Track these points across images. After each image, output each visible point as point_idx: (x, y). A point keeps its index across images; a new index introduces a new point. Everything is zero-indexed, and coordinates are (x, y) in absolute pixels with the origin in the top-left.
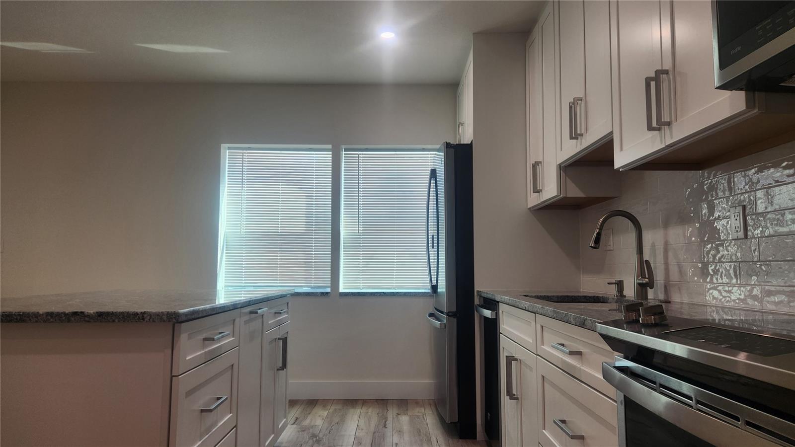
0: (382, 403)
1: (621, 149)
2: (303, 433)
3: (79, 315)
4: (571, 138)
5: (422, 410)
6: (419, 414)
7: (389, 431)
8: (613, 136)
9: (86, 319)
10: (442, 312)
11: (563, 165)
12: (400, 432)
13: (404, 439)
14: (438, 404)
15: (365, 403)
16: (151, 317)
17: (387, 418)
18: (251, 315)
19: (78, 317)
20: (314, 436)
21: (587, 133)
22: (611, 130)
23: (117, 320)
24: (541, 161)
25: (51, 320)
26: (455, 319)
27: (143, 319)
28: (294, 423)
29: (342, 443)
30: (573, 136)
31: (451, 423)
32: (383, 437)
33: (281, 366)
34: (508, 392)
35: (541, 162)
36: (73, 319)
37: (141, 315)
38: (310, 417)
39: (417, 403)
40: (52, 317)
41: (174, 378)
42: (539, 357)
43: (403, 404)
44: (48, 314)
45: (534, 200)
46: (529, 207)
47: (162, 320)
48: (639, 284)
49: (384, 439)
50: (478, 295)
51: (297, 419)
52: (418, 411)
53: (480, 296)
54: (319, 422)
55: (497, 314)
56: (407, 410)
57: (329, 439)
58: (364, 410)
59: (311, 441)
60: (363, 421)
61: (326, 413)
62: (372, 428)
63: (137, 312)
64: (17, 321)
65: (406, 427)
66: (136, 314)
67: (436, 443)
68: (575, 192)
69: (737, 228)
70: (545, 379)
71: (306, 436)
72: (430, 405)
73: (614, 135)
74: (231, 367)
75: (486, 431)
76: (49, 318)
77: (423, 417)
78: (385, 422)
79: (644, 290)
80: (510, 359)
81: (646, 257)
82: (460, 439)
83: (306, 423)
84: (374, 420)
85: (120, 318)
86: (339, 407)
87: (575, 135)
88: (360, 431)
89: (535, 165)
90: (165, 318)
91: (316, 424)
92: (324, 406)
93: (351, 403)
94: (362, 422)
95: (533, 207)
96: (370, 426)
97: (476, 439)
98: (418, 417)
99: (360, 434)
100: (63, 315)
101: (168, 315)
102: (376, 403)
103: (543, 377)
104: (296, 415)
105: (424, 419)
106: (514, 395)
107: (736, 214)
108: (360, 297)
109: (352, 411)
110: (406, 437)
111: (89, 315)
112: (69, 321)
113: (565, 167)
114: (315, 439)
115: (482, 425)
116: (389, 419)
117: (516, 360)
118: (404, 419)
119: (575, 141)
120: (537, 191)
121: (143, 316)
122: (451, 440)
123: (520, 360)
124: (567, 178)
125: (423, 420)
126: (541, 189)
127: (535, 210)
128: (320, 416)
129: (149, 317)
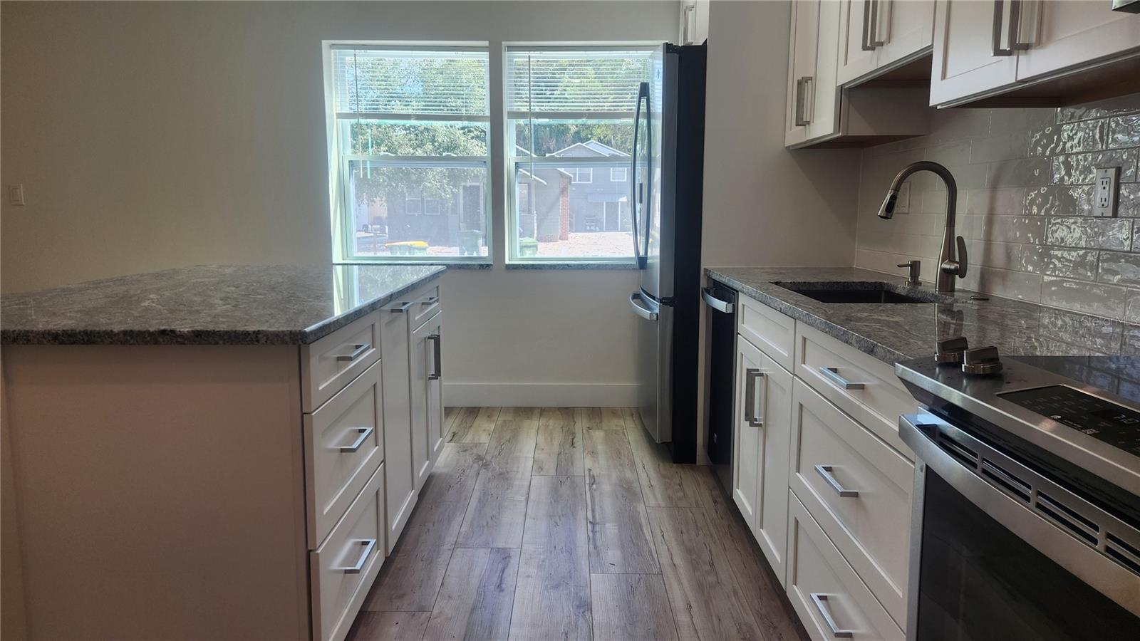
0: (567, 412)
1: (944, 76)
2: (464, 453)
3: (168, 334)
4: (865, 48)
5: (622, 422)
6: (619, 428)
7: (578, 452)
8: (932, 51)
9: (179, 340)
10: (653, 298)
11: (846, 87)
12: (593, 453)
13: (598, 463)
14: (643, 413)
15: (543, 411)
16: (267, 338)
17: (575, 433)
18: (394, 314)
19: (166, 337)
20: (479, 458)
21: (889, 42)
22: (930, 44)
23: (221, 342)
24: (811, 76)
25: (132, 341)
26: (672, 308)
27: (258, 341)
28: (451, 440)
29: (518, 467)
30: (868, 45)
31: (662, 443)
32: (571, 461)
33: (434, 373)
34: (746, 415)
35: (811, 79)
36: (161, 340)
37: (254, 336)
38: (471, 432)
39: (614, 412)
40: (132, 337)
41: (304, 415)
42: (797, 379)
43: (596, 413)
44: (125, 333)
45: (796, 136)
46: (787, 144)
47: (283, 342)
48: (944, 270)
49: (572, 464)
50: (705, 274)
51: (454, 434)
52: (616, 424)
53: (709, 277)
54: (484, 439)
55: (735, 308)
56: (601, 422)
57: (499, 463)
58: (543, 421)
59: (476, 466)
60: (543, 437)
61: (493, 426)
62: (556, 448)
63: (247, 332)
64: (84, 342)
65: (600, 448)
66: (247, 334)
67: (641, 468)
68: (860, 128)
69: (1103, 200)
70: (803, 409)
71: (469, 458)
72: (632, 415)
73: (934, 50)
74: (373, 388)
75: (709, 455)
76: (129, 338)
77: (623, 433)
78: (573, 439)
79: (950, 279)
80: (752, 375)
81: (958, 232)
82: (674, 463)
83: (468, 439)
84: (558, 437)
85: (225, 340)
86: (509, 417)
87: (871, 45)
88: (539, 452)
89: (801, 84)
90: (287, 338)
91: (481, 442)
92: (488, 417)
93: (525, 412)
94: (541, 438)
95: (792, 146)
96: (552, 444)
97: (695, 463)
98: (616, 432)
99: (541, 456)
100: (147, 335)
101: (292, 336)
102: (558, 413)
103: (801, 406)
104: (454, 429)
105: (625, 436)
106: (756, 420)
107: (1105, 180)
108: (535, 271)
109: (526, 423)
110: (602, 459)
111: (182, 335)
112: (156, 342)
113: (850, 89)
114: (480, 463)
115: (704, 446)
116: (577, 435)
117: (762, 375)
118: (598, 435)
119: (869, 52)
120: (801, 122)
121: (257, 337)
122: (661, 464)
123: (767, 376)
124: (851, 106)
125: (623, 437)
126: (808, 120)
127: (796, 149)
128: (484, 430)
129: (265, 338)
